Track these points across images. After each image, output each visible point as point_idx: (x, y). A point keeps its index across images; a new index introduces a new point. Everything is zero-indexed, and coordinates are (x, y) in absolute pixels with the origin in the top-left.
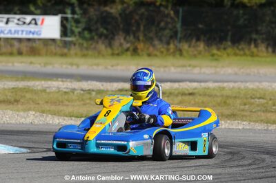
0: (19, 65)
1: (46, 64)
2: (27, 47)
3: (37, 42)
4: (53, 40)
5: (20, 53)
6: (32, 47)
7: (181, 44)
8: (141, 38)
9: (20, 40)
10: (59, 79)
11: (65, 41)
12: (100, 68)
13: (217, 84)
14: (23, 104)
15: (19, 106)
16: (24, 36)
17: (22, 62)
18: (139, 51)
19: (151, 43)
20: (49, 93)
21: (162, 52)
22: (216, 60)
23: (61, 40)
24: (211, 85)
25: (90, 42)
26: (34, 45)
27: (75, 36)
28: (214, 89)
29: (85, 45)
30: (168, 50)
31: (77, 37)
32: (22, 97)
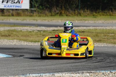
0: (12, 20)
1: (23, 20)
2: (15, 12)
3: (20, 11)
4: (27, 10)
5: (13, 15)
6: (18, 13)
7: (80, 11)
8: (63, 8)
9: (13, 10)
10: (29, 26)
11: (31, 10)
12: (46, 21)
13: (94, 28)
14: (12, 37)
15: (10, 37)
16: (14, 8)
17: (13, 19)
18: (63, 14)
19: (68, 11)
20: (23, 32)
21: (72, 14)
22: (95, 17)
23: (30, 10)
24: (91, 28)
25: (42, 10)
26: (19, 12)
27: (36, 8)
28: (92, 30)
29: (40, 11)
30: (75, 13)
31: (37, 8)
32: (12, 34)
